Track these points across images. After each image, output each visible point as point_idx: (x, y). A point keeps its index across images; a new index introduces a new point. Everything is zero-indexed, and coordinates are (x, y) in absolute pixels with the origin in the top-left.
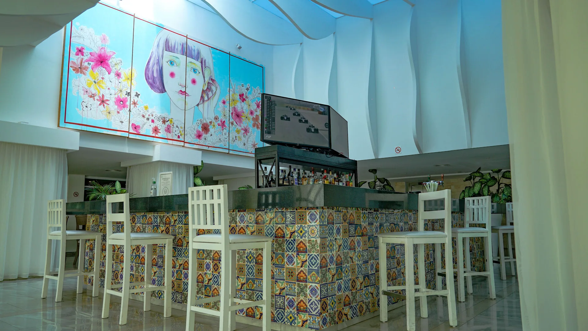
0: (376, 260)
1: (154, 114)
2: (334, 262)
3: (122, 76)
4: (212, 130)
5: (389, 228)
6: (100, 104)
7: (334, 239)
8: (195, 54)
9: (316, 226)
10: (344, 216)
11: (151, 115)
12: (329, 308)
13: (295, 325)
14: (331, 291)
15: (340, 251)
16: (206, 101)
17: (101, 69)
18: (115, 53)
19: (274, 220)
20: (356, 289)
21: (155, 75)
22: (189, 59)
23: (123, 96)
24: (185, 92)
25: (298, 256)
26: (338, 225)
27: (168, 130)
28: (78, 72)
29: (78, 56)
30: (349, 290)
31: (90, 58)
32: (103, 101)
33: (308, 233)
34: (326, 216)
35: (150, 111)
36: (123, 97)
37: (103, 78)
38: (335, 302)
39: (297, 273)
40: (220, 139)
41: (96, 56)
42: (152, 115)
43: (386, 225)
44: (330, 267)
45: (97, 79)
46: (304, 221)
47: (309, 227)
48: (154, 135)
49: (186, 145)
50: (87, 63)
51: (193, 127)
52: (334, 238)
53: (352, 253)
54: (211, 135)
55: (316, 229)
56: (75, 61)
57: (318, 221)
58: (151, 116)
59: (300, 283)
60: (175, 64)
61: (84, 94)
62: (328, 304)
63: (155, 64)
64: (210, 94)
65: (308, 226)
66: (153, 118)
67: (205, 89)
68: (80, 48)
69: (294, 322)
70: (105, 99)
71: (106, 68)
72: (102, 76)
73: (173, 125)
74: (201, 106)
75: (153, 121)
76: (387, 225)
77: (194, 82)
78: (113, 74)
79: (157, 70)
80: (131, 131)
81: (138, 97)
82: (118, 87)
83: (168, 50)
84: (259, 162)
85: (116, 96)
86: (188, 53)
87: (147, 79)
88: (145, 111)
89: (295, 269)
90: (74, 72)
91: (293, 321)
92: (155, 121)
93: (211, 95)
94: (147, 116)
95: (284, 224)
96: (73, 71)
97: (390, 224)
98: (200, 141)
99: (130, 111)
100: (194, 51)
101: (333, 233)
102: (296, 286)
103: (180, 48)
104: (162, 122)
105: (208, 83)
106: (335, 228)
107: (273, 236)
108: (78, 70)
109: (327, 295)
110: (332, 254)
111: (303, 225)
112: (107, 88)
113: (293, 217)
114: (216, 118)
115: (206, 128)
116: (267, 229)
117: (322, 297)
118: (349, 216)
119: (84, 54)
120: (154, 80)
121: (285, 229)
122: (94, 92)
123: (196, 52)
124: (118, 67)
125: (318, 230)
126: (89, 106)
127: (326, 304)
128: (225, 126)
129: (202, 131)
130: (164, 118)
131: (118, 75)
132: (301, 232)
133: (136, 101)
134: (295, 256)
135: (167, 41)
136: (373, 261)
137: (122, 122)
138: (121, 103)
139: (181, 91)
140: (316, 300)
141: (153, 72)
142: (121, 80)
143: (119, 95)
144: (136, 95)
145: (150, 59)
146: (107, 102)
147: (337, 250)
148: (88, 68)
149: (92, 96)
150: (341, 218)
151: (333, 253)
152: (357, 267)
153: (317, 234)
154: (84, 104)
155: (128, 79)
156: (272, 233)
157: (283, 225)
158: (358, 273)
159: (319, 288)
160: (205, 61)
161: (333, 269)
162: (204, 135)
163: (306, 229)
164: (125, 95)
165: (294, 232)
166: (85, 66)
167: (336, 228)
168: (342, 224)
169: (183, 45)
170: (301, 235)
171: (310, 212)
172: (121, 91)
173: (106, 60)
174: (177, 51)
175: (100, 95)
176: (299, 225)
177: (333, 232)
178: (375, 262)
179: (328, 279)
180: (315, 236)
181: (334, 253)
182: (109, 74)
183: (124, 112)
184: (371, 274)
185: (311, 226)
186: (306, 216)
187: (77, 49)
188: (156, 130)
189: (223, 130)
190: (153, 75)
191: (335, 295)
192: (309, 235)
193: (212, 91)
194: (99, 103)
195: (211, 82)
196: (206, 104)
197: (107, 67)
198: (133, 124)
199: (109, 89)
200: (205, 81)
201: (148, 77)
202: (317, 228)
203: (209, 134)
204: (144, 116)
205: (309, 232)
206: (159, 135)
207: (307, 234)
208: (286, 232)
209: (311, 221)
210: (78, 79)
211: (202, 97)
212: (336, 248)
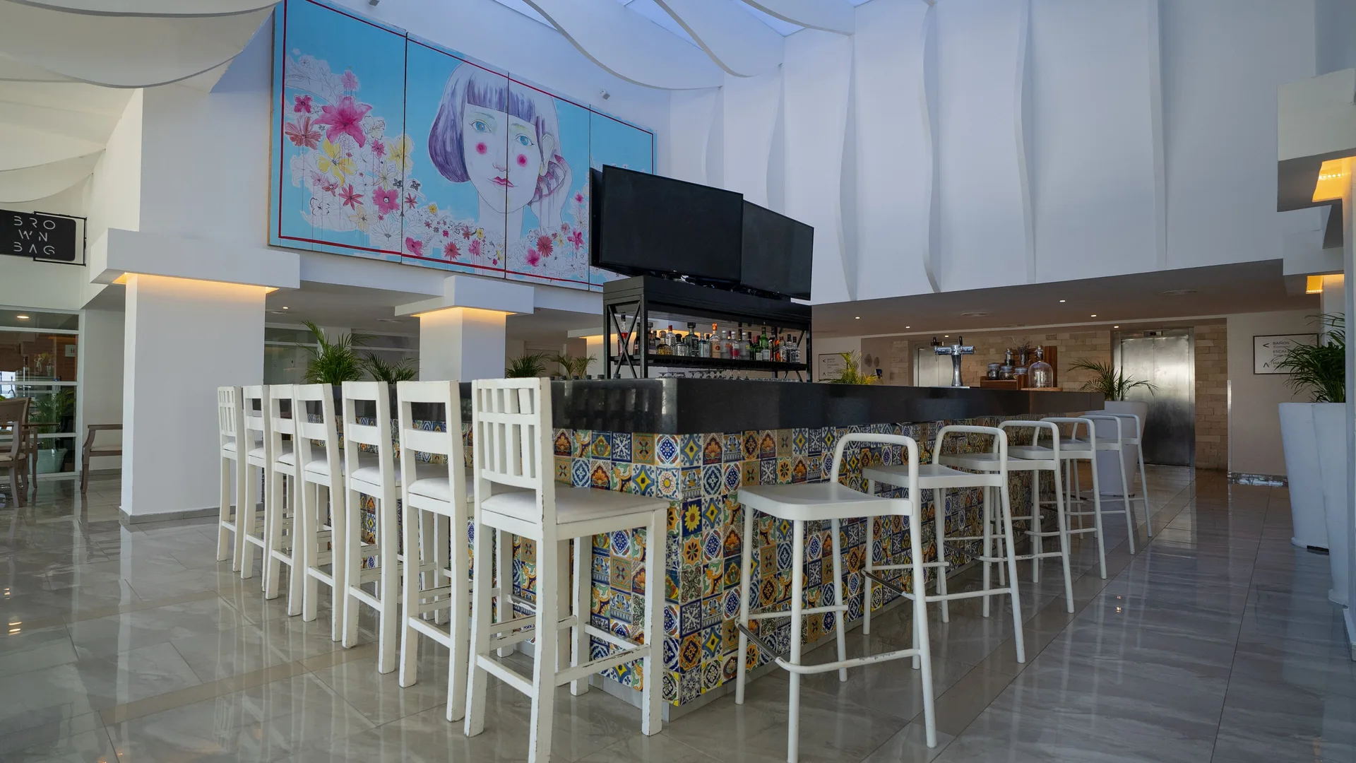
0: (824, 530)
1: (447, 221)
2: (718, 548)
3: (386, 149)
4: (557, 249)
5: (859, 458)
6: (346, 203)
7: (720, 498)
8: (524, 108)
9: (674, 471)
10: (748, 441)
11: (442, 222)
12: (703, 654)
13: (628, 684)
14: (711, 615)
15: (735, 523)
16: (546, 196)
17: (346, 138)
18: (370, 108)
19: (590, 449)
20: (775, 600)
21: (449, 149)
22: (513, 119)
23: (388, 187)
24: (506, 180)
25: (636, 536)
26: (732, 464)
27: (475, 249)
28: (301, 144)
29: (299, 114)
30: (755, 605)
31: (323, 116)
32: (351, 198)
33: (658, 486)
34: (699, 446)
35: (441, 214)
36: (389, 189)
37: (349, 155)
38: (719, 637)
39: (634, 573)
40: (572, 266)
41: (335, 113)
42: (445, 223)
43: (851, 453)
44: (708, 562)
45: (337, 157)
46: (649, 458)
47: (658, 472)
48: (448, 259)
49: (509, 276)
50: (318, 126)
51: (522, 245)
52: (720, 494)
53: (767, 523)
54: (556, 258)
55: (674, 479)
56: (295, 123)
57: (678, 460)
58: (442, 225)
59: (639, 595)
60: (486, 129)
61: (314, 185)
62: (700, 646)
63: (449, 129)
64: (553, 184)
65: (657, 469)
66: (446, 228)
67: (543, 174)
68: (302, 97)
69: (626, 678)
70: (354, 194)
71: (354, 136)
72: (347, 151)
73: (484, 241)
74: (535, 206)
75: (446, 234)
76: (854, 452)
77: (522, 160)
78: (367, 148)
79: (452, 140)
80: (406, 252)
81: (417, 189)
82: (379, 172)
83: (472, 101)
84: (610, 310)
85: (376, 187)
86: (510, 108)
87: (434, 156)
88: (430, 214)
89: (628, 563)
90: (294, 143)
91: (624, 675)
92: (450, 232)
93: (555, 185)
94: (434, 225)
95: (609, 459)
96: (290, 141)
97: (861, 449)
98: (536, 268)
99: (402, 215)
100: (523, 103)
101: (718, 484)
102: (631, 602)
103: (495, 99)
104: (463, 234)
105: (550, 163)
106: (723, 471)
107: (588, 484)
108: (301, 139)
109: (699, 627)
110: (715, 532)
111: (648, 466)
112: (358, 173)
113: (626, 444)
114: (564, 228)
115: (545, 246)
116: (576, 467)
117: (684, 633)
118: (760, 442)
119: (312, 110)
120: (446, 158)
121: (611, 471)
122: (332, 181)
123: (526, 105)
124: (377, 135)
125: (677, 480)
126: (325, 207)
127: (696, 647)
128: (581, 242)
129: (539, 250)
130: (467, 227)
131: (378, 148)
132: (643, 481)
133: (412, 197)
134: (630, 535)
135: (470, 85)
136: (819, 534)
137: (388, 236)
138: (386, 200)
139: (498, 178)
140: (671, 639)
141: (444, 143)
142: (383, 158)
143: (381, 185)
144: (412, 186)
145: (439, 118)
146: (359, 199)
147: (729, 520)
148: (319, 135)
149: (330, 188)
150: (741, 447)
151: (717, 530)
152: (777, 551)
153: (675, 489)
154: (316, 204)
155: (398, 156)
156: (586, 478)
157: (606, 461)
158: (780, 565)
159: (678, 614)
160: (543, 122)
161: (716, 565)
162: (542, 259)
163: (653, 476)
164: (392, 186)
165: (629, 480)
166: (315, 132)
167: (725, 472)
168: (742, 461)
169: (501, 93)
170: (643, 489)
171: (661, 438)
172: (385, 178)
173: (354, 120)
174: (490, 105)
175: (345, 186)
176: (639, 465)
177: (717, 482)
178: (823, 535)
179: (703, 590)
180: (671, 493)
181: (719, 528)
182: (361, 146)
183: (391, 218)
184: (813, 562)
185: (664, 469)
186: (653, 445)
187: (298, 99)
188: (451, 250)
189: (577, 249)
190: (445, 150)
191: (721, 622)
192: (659, 490)
193: (557, 179)
194: (343, 200)
195: (555, 161)
196: (545, 201)
197: (356, 133)
198: (408, 240)
199: (361, 174)
200: (543, 160)
201: (436, 153)
202: (675, 476)
203: (551, 258)
204: (428, 225)
205: (659, 484)
206: (458, 259)
207: (654, 488)
208: (612, 477)
209: (663, 458)
210: (301, 156)
211: (538, 190)
212: (726, 518)
